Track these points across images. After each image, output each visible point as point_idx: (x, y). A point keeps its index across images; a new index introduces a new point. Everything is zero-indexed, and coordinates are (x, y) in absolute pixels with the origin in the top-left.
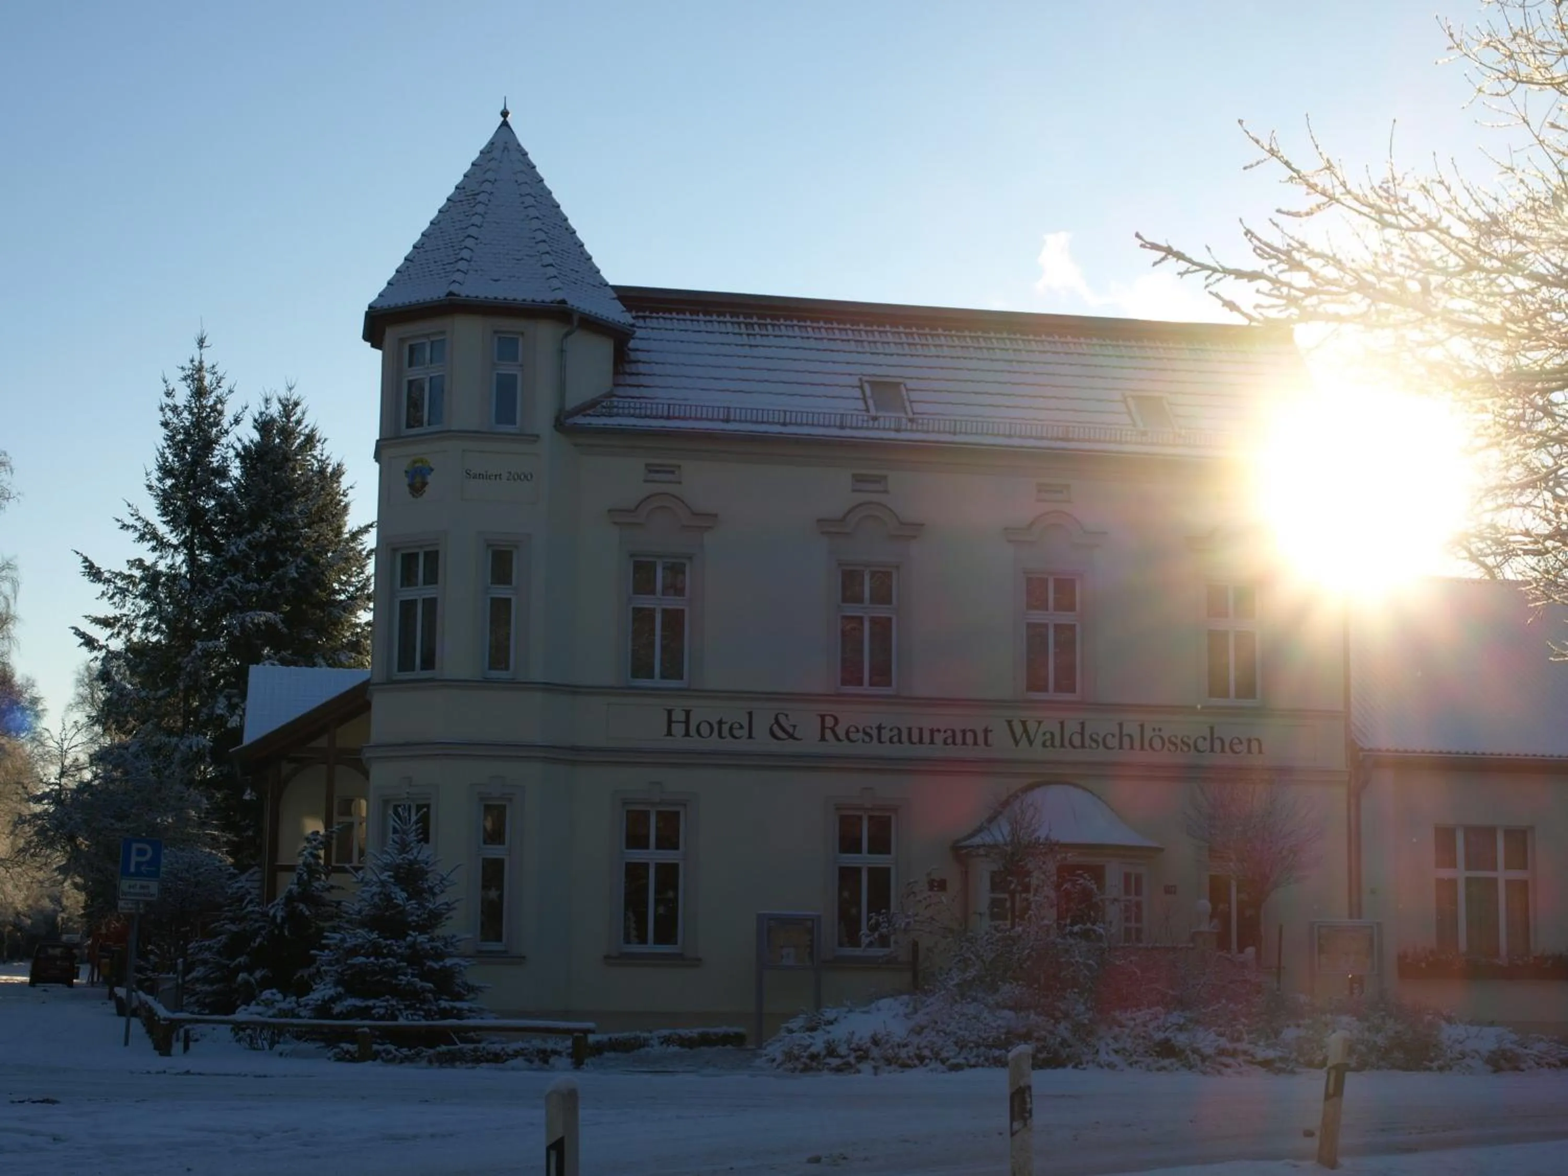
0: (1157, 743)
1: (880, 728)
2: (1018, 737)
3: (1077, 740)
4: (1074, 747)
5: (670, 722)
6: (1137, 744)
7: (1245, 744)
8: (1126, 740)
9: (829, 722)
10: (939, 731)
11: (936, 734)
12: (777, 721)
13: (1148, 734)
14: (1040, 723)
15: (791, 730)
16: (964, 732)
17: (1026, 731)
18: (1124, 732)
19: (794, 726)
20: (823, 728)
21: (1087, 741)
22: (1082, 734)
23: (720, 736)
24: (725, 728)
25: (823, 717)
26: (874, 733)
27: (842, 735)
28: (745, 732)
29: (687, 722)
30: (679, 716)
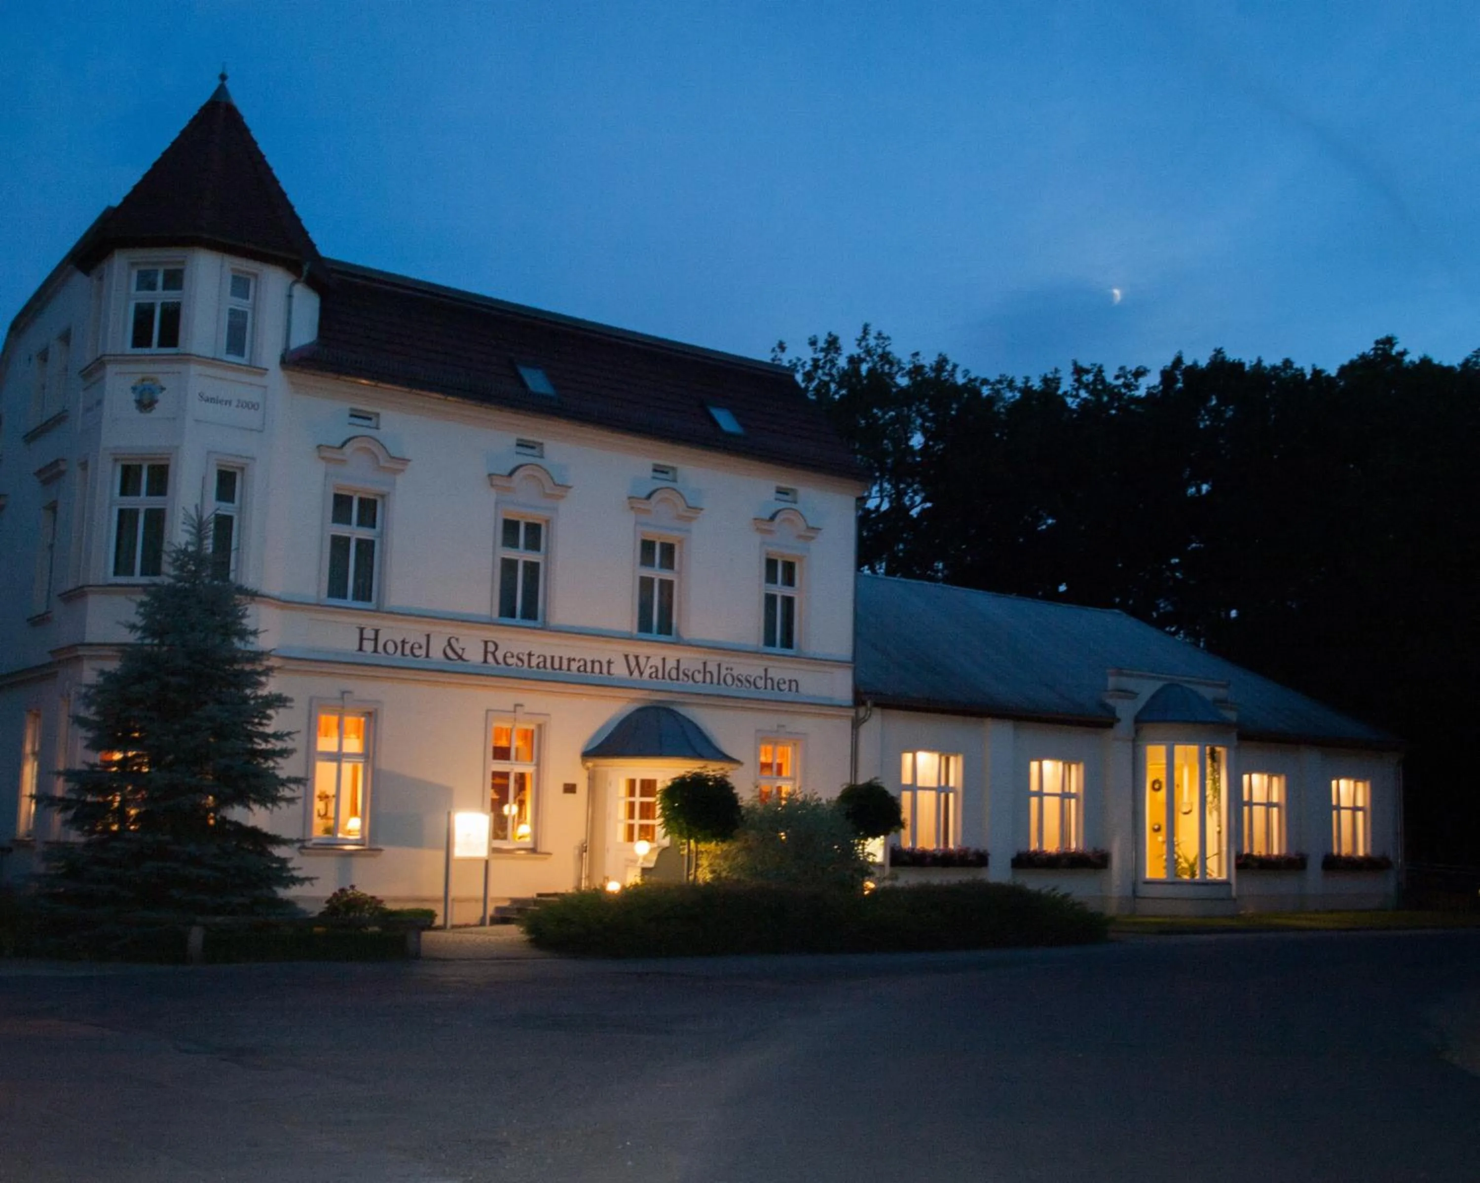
0: (729, 680)
1: (530, 655)
2: (632, 669)
3: (674, 674)
4: (671, 679)
5: (362, 639)
6: (715, 680)
7: (787, 683)
8: (708, 676)
9: (491, 647)
10: (574, 660)
11: (572, 663)
12: (450, 644)
13: (724, 672)
14: (648, 658)
15: (460, 652)
16: (593, 662)
17: (638, 664)
18: (707, 670)
19: (463, 649)
20: (486, 652)
21: (681, 676)
22: (678, 669)
23: (403, 654)
24: (407, 648)
25: (486, 643)
26: (525, 658)
27: (501, 660)
28: (423, 652)
29: (376, 639)
30: (369, 634)
